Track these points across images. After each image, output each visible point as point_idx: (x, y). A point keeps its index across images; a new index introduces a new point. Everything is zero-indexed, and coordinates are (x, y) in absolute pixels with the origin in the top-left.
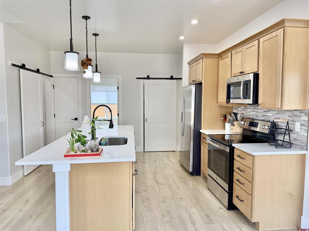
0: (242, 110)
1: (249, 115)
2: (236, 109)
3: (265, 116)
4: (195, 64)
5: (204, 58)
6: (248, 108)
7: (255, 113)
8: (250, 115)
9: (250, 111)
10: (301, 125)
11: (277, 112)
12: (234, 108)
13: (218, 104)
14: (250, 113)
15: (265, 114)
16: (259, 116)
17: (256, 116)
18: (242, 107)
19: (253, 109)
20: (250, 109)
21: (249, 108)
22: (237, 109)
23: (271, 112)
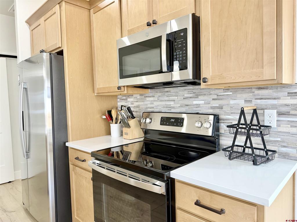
0: (136, 101)
1: (151, 108)
2: (123, 101)
3: (187, 105)
4: (43, 19)
5: (63, 3)
6: (147, 97)
7: (164, 103)
8: (153, 108)
9: (152, 101)
10: (280, 114)
11: (215, 97)
12: (119, 98)
13: (96, 91)
14: (153, 104)
15: (187, 102)
16: (173, 108)
17: (166, 107)
18: (134, 96)
19: (159, 96)
20: (154, 96)
21: (149, 97)
22: (126, 99)
23: (200, 97)
